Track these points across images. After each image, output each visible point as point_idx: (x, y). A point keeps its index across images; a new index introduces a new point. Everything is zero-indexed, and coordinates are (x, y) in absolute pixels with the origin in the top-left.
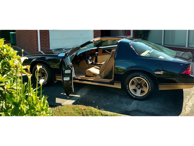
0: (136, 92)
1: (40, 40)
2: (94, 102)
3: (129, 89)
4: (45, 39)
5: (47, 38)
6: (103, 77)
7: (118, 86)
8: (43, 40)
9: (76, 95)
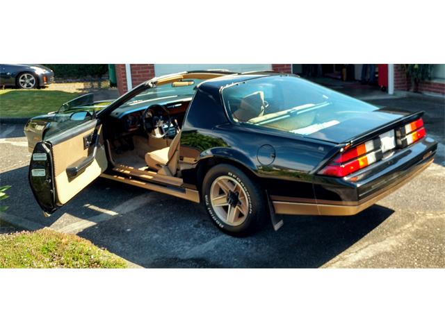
0: (227, 212)
1: (132, 76)
2: (129, 230)
3: (210, 205)
4: (144, 72)
5: (148, 71)
6: (174, 171)
7: (192, 196)
8: (137, 76)
9: (110, 210)
